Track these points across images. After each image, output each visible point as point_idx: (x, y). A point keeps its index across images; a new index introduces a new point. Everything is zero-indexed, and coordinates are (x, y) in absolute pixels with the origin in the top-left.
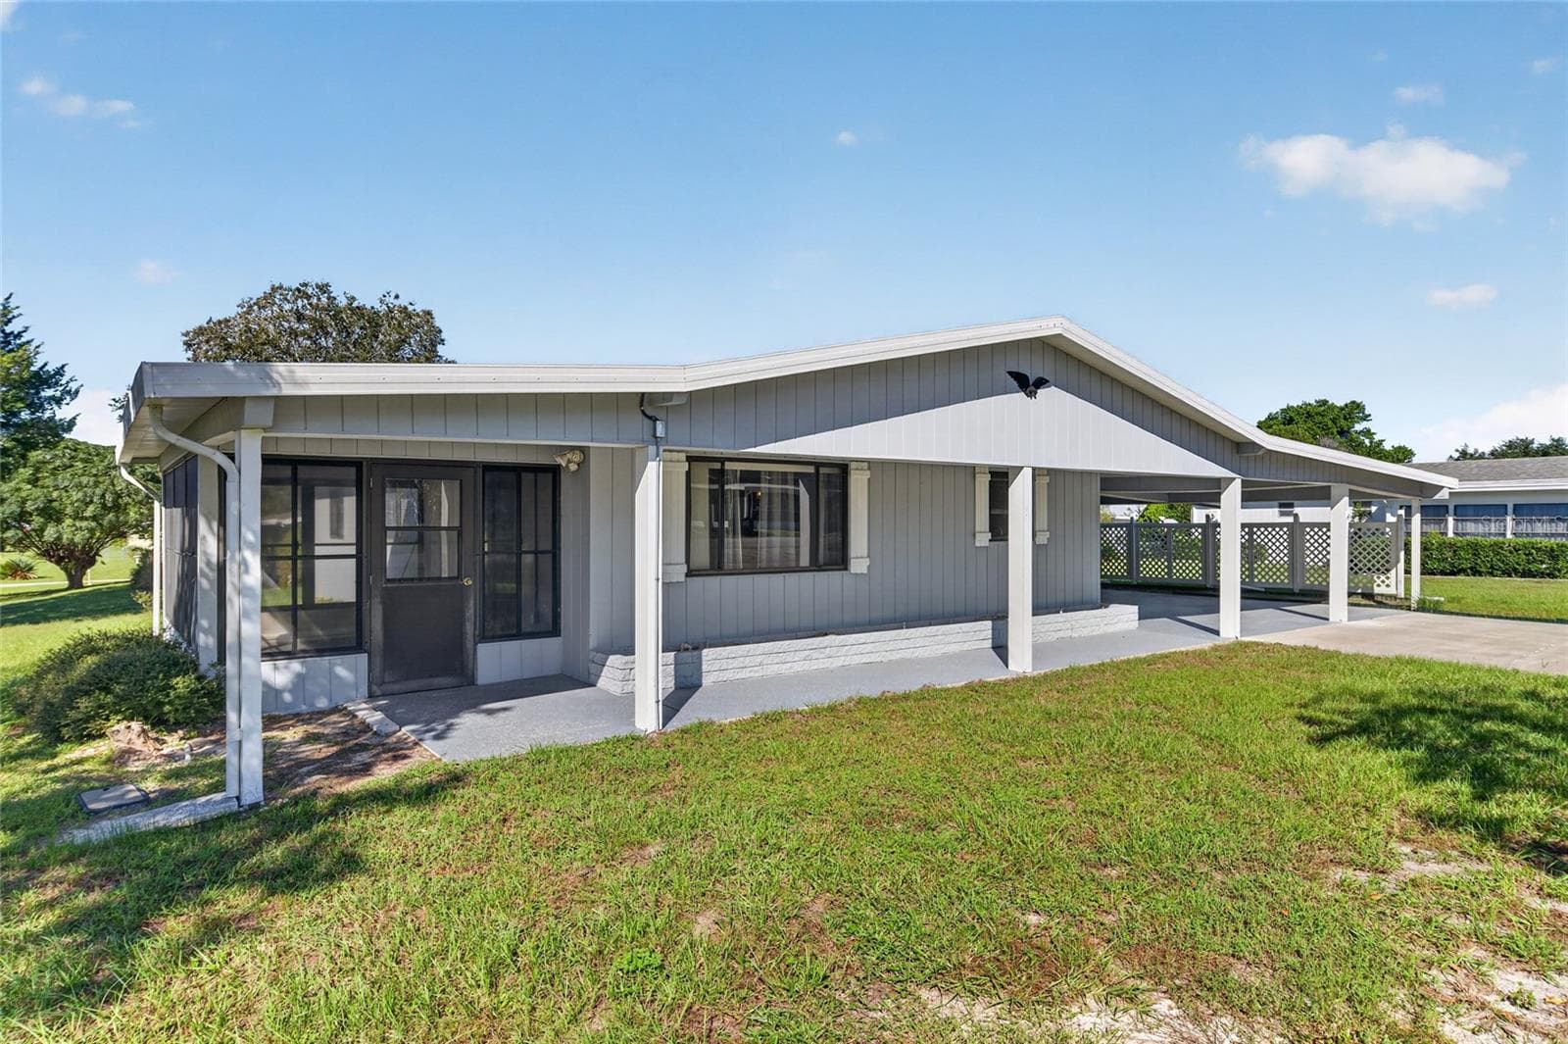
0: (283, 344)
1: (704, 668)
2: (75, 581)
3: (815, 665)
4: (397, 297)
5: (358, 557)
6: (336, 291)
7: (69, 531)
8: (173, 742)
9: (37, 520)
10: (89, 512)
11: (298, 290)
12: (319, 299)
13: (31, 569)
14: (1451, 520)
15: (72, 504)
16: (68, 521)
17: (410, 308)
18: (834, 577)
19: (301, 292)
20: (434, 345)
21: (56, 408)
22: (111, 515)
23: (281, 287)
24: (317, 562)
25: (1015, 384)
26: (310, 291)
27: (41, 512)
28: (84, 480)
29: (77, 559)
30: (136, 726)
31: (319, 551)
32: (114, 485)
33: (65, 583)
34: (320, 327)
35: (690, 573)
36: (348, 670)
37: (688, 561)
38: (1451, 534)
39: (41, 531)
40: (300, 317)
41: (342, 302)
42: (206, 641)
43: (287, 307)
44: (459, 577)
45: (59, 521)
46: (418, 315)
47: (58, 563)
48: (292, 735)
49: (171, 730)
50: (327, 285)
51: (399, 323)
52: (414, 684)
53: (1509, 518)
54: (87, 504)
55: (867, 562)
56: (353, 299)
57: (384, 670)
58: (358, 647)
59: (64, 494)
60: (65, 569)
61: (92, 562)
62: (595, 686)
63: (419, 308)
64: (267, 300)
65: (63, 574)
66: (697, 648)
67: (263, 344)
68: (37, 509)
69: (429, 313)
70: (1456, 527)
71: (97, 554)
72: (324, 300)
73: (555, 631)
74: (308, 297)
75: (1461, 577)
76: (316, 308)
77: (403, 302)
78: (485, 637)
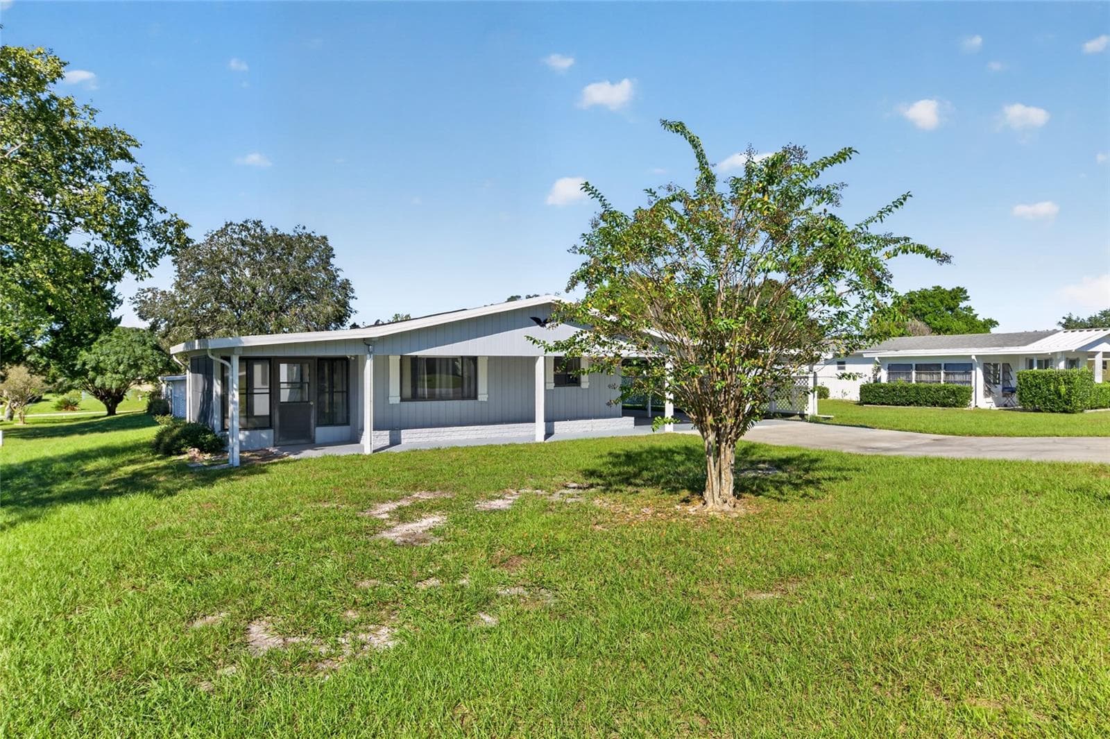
0: (233, 260)
1: (402, 437)
2: (111, 411)
3: (453, 438)
4: (304, 228)
5: (270, 393)
6: (265, 225)
7: (110, 381)
8: (207, 456)
9: (91, 374)
10: (121, 368)
11: (242, 225)
12: (255, 231)
13: (77, 404)
14: (914, 373)
15: (111, 363)
16: (109, 375)
17: (313, 235)
18: (471, 402)
19: (244, 227)
20: (328, 258)
21: (111, 311)
22: (133, 370)
23: (231, 224)
24: (255, 396)
25: (535, 323)
26: (249, 225)
27: (95, 369)
28: (118, 349)
29: (112, 398)
30: (196, 449)
31: (255, 391)
32: (134, 352)
33: (106, 412)
34: (256, 249)
35: (402, 400)
36: (265, 435)
37: (401, 395)
38: (914, 382)
39: (92, 381)
40: (243, 243)
41: (270, 232)
42: (216, 422)
43: (235, 236)
44: (309, 401)
45: (103, 374)
46: (318, 239)
47: (101, 400)
48: (246, 455)
49: (206, 453)
50: (260, 221)
51: (306, 245)
52: (291, 442)
53: (942, 372)
54: (119, 365)
55: (487, 396)
56: (277, 230)
57: (280, 436)
58: (270, 427)
59: (107, 358)
60: (106, 403)
61: (120, 399)
62: (359, 443)
63: (318, 235)
64: (223, 232)
65: (104, 406)
66: (401, 429)
67: (221, 261)
68: (91, 367)
69: (325, 238)
70: (916, 377)
71: (124, 394)
72: (258, 230)
73: (347, 423)
74: (249, 230)
75: (912, 407)
76: (253, 237)
77: (308, 231)
78: (319, 425)
